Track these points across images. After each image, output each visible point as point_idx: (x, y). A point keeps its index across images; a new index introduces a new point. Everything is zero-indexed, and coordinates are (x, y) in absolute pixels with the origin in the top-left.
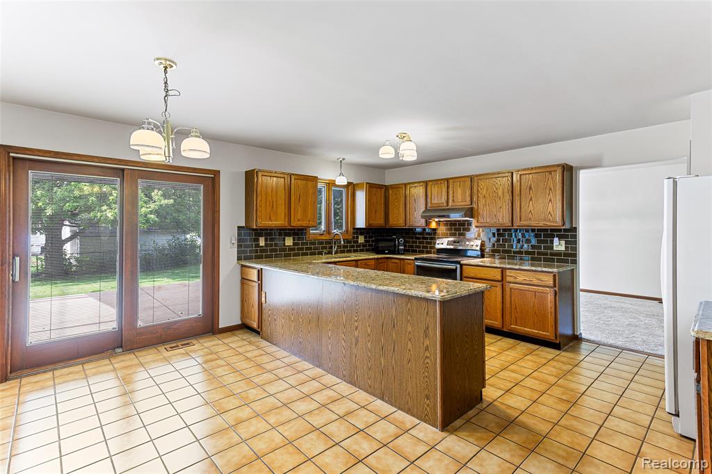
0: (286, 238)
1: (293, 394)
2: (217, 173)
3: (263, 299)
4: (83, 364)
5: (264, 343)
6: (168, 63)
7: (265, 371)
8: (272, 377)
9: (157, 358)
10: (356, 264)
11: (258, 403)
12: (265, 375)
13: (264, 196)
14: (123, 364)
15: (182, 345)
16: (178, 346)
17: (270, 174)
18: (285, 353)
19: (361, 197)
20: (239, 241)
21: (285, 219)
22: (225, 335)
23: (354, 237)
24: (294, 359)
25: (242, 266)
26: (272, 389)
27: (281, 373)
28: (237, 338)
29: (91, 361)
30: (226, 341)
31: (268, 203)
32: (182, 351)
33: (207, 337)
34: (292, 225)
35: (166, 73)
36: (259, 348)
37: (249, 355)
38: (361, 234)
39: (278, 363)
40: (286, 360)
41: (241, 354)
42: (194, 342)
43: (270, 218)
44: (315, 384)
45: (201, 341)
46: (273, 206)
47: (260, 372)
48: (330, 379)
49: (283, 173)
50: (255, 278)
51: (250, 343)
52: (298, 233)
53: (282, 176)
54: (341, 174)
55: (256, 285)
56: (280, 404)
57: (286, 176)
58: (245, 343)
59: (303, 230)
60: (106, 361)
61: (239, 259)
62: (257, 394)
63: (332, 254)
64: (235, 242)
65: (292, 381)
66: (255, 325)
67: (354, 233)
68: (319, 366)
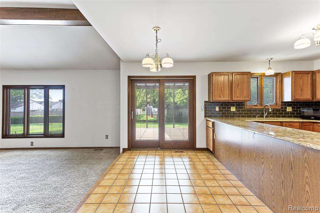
0: (231, 107)
1: (219, 190)
2: (194, 77)
3: (215, 137)
4: (148, 150)
5: (215, 160)
6: (158, 28)
7: (209, 173)
8: (211, 177)
9: (170, 154)
10: (281, 124)
11: (198, 188)
12: (208, 175)
13: (216, 85)
14: (159, 154)
15: (180, 152)
16: (178, 152)
17: (220, 74)
18: (224, 168)
19: (288, 82)
20: (205, 108)
21: (229, 96)
22: (198, 151)
23: (282, 108)
24: (227, 172)
25: (207, 120)
26: (208, 183)
27: (217, 177)
28: (203, 154)
29: (151, 150)
30: (198, 154)
31: (219, 89)
32: (179, 154)
33: (191, 150)
34: (233, 100)
35: (157, 33)
36: (211, 161)
37: (205, 163)
38: (289, 106)
39: (218, 171)
40: (222, 171)
41: (201, 161)
42: (185, 151)
43: (220, 96)
44: (234, 190)
45: (188, 152)
46: (221, 90)
47: (206, 173)
48: (246, 191)
49: (228, 73)
50: (211, 126)
51: (208, 158)
52: (240, 105)
53: (226, 74)
54: (270, 68)
55: (211, 130)
56: (209, 193)
57: (229, 74)
58: (206, 157)
59: (242, 103)
60: (155, 151)
61: (205, 116)
62: (200, 183)
63: (263, 117)
64: (203, 108)
65: (221, 183)
66: (211, 150)
67: (282, 105)
68: (241, 181)
